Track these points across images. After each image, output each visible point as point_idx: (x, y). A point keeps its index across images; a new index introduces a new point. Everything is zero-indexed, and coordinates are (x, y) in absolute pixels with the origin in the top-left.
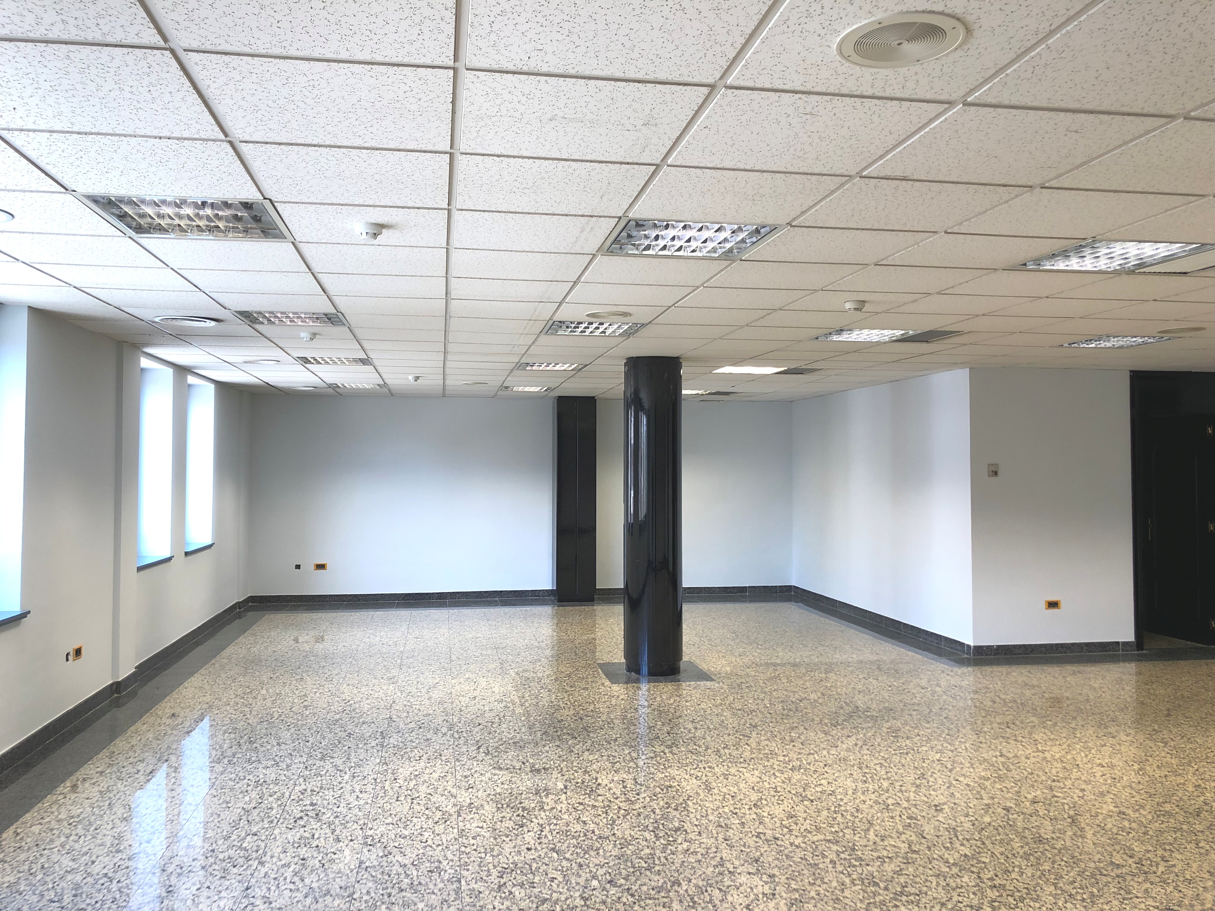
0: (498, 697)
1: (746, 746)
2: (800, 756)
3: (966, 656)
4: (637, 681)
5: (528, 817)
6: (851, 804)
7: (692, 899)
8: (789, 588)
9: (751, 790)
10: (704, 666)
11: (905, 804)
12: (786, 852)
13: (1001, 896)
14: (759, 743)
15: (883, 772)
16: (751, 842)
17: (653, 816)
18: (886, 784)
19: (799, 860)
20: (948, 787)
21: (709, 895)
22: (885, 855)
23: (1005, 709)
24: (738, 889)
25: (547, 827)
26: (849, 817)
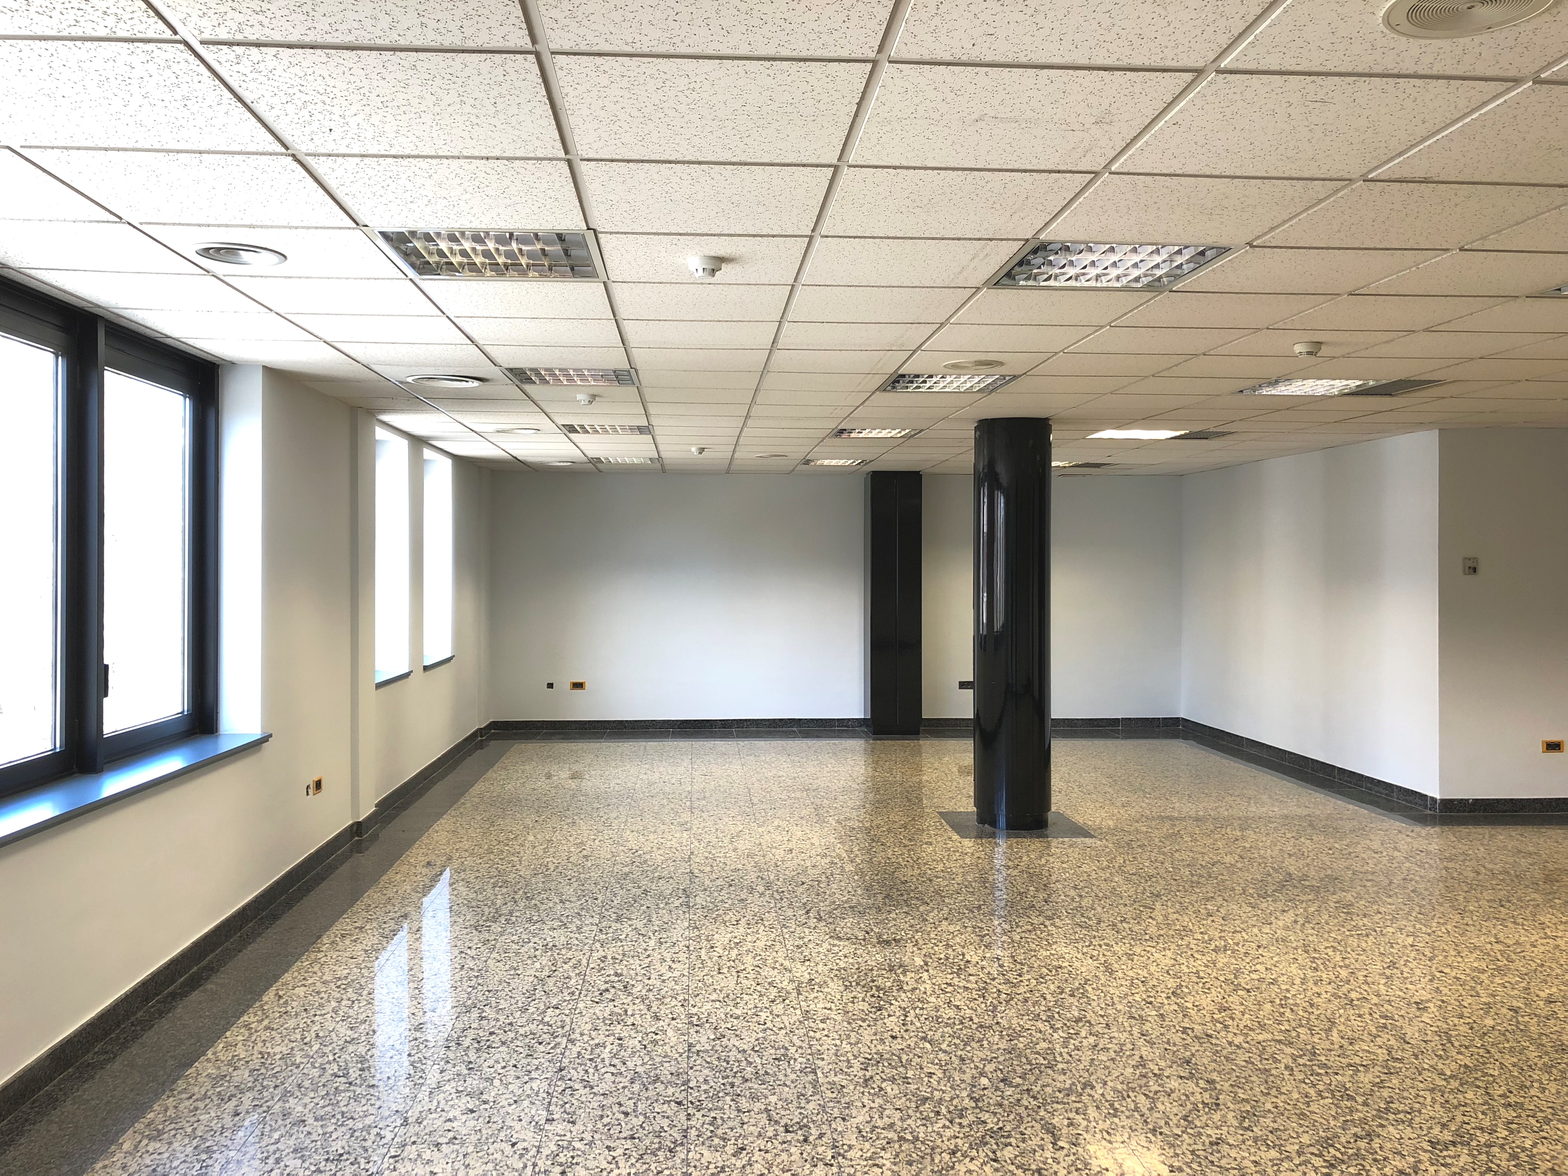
0: (820, 850)
1: (1150, 920)
2: (1223, 934)
3: (1429, 812)
4: (993, 835)
5: (885, 997)
6: (1302, 996)
7: (1112, 1105)
8: (1177, 721)
9: (1165, 975)
10: (1079, 819)
11: (1375, 1000)
12: (1225, 1052)
14: (1166, 917)
15: (1338, 958)
16: (1177, 1038)
17: (1044, 1003)
18: (1344, 973)
19: (1244, 1064)
20: (1431, 981)
21: (1133, 1101)
22: (1358, 1062)
23: (1494, 882)
24: (1169, 1095)
25: (912, 1011)
26: (1301, 1013)
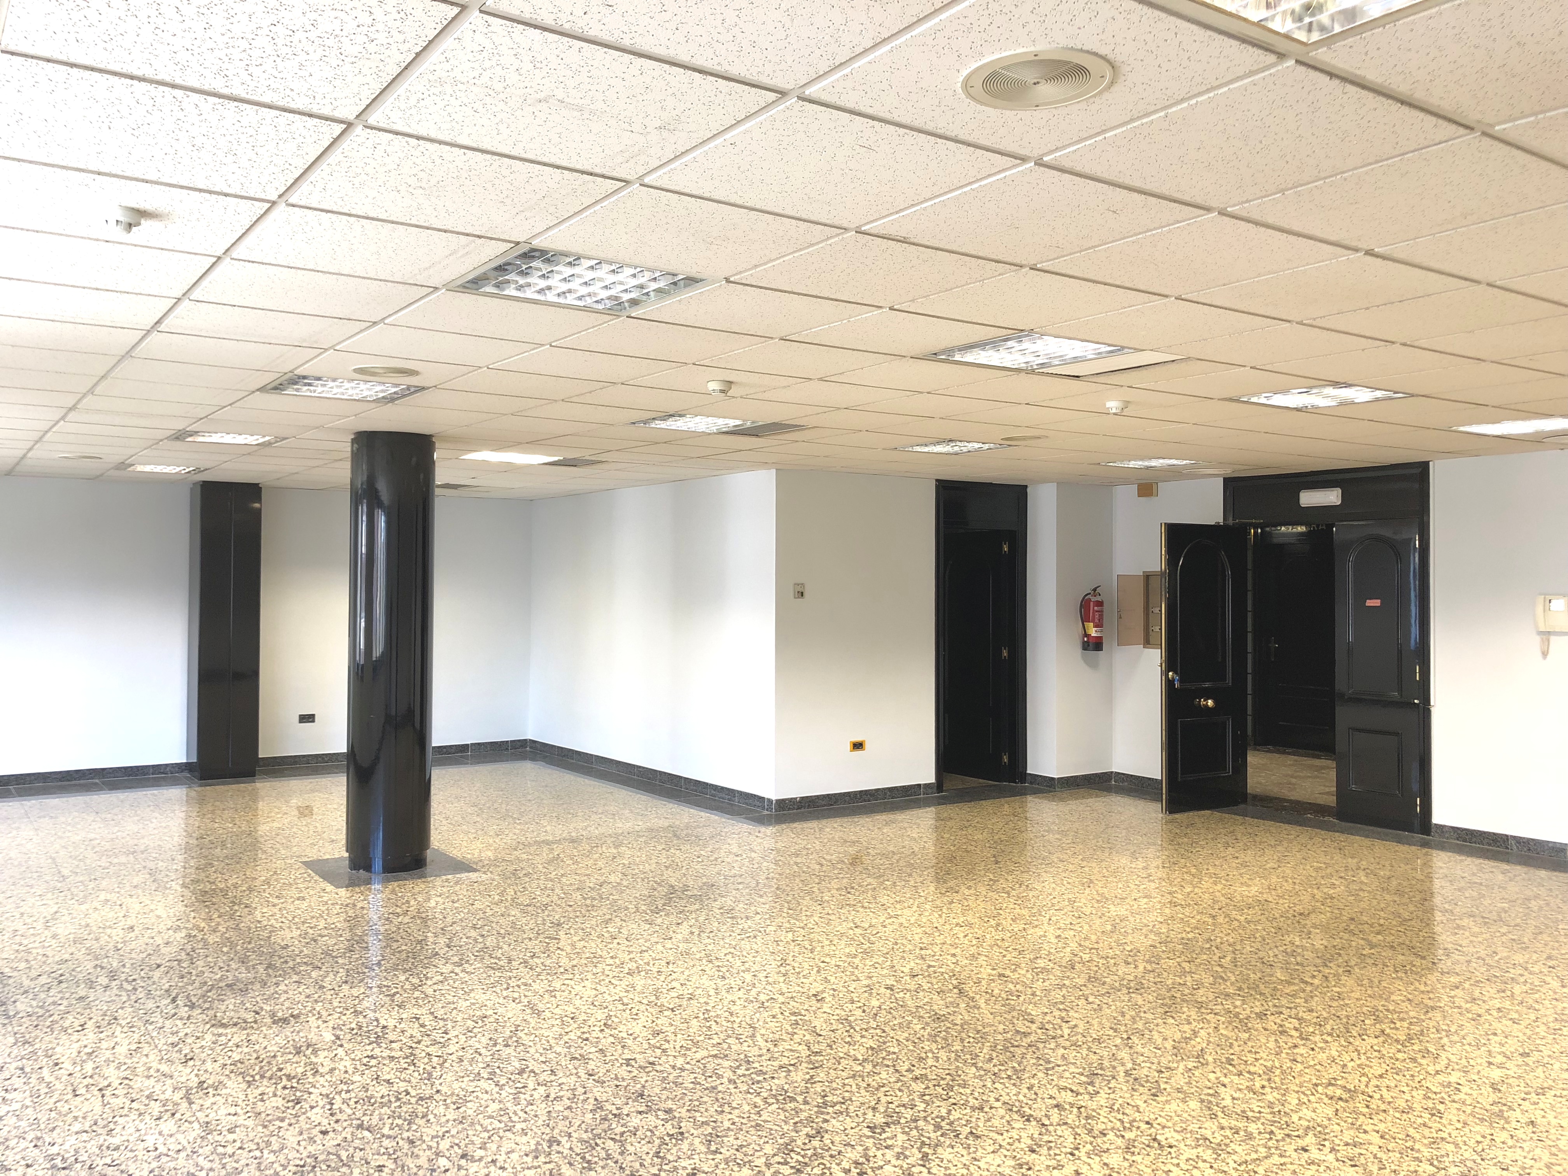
1: (559, 951)
2: (631, 956)
3: (766, 812)
4: (368, 882)
5: (300, 1087)
6: (720, 1007)
7: (583, 1158)
8: (523, 743)
9: (592, 1007)
10: (456, 853)
11: (781, 999)
12: (671, 1078)
13: (927, 1088)
14: (573, 945)
15: (739, 963)
16: (623, 1072)
17: (480, 1059)
18: (748, 977)
19: (692, 1086)
20: (818, 972)
21: (603, 1148)
22: (787, 1063)
23: (836, 872)
24: (635, 1134)
25: (337, 1097)
26: (724, 1023)
